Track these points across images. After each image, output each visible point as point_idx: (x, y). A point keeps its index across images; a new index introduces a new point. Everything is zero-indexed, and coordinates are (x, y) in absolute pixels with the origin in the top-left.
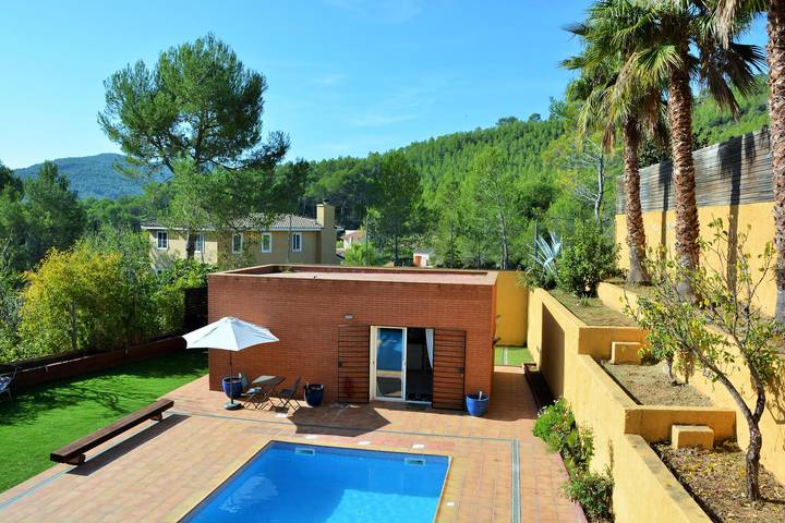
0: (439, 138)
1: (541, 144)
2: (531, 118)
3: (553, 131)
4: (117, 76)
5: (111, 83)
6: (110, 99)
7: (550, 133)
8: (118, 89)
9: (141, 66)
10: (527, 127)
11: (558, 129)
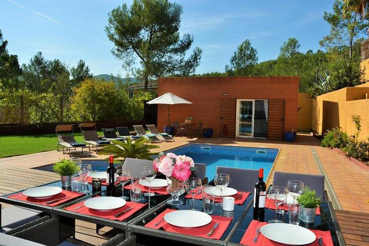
0: (261, 63)
1: (313, 65)
2: (307, 52)
3: (319, 58)
4: (114, 10)
5: (111, 14)
6: (110, 21)
7: (318, 59)
8: (114, 17)
9: (125, 6)
10: (305, 57)
11: (322, 57)
